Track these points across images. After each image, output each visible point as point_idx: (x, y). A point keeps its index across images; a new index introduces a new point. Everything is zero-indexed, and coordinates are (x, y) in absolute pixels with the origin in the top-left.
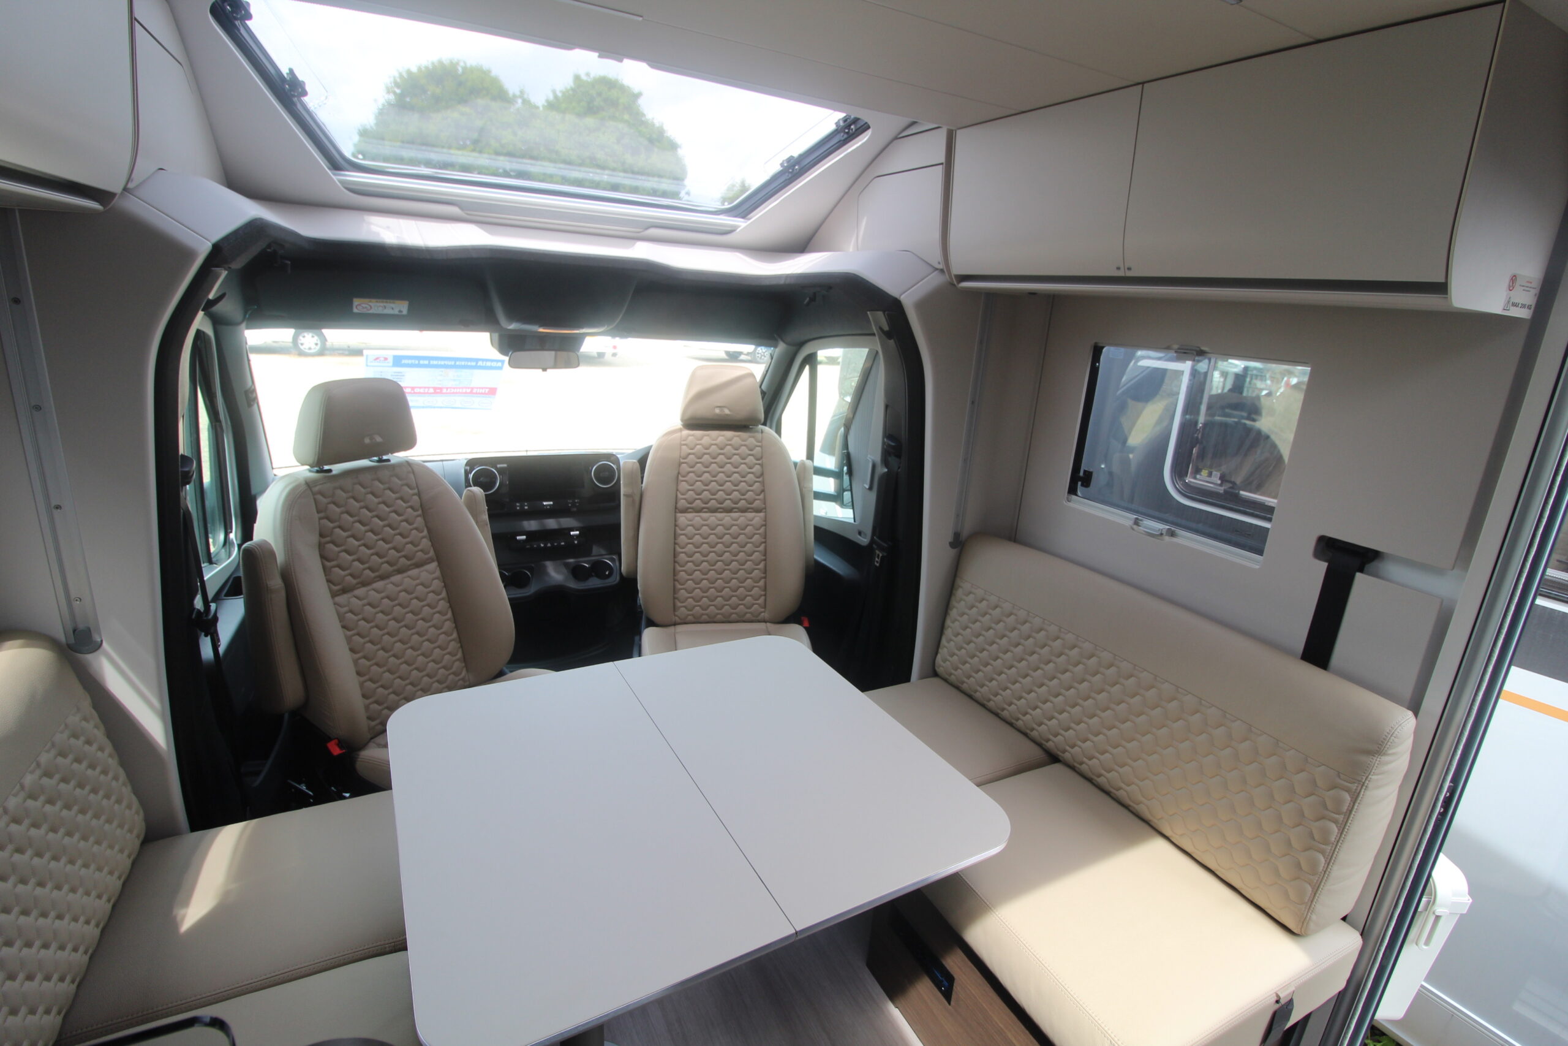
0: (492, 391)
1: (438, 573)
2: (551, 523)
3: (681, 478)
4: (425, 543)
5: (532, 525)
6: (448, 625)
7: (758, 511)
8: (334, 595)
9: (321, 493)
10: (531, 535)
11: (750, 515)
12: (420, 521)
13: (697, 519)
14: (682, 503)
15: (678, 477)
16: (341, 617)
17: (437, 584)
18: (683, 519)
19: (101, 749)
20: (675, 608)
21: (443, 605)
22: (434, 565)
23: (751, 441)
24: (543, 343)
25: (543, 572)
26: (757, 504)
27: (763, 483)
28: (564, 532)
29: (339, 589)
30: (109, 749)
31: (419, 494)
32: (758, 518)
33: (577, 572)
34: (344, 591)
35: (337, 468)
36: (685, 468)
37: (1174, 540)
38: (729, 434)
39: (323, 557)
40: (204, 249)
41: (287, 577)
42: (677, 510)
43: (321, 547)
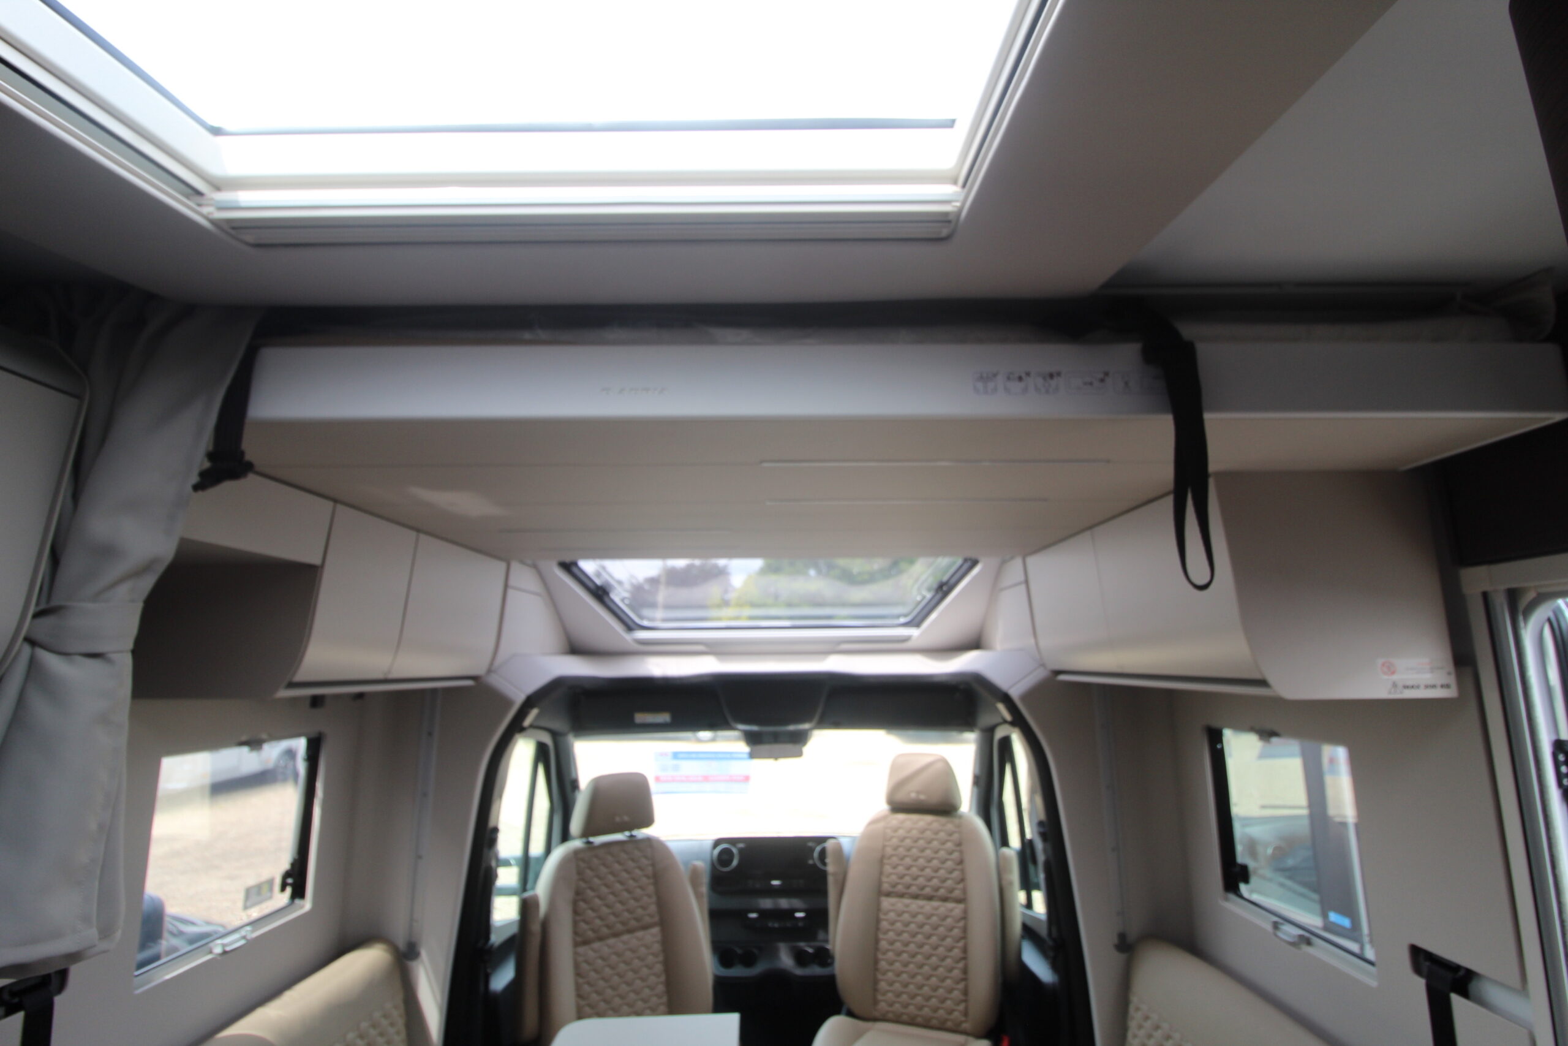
0: (747, 779)
1: (659, 938)
2: (784, 903)
3: (885, 861)
4: (653, 908)
5: (767, 903)
6: (661, 988)
7: (959, 901)
8: (576, 944)
9: (583, 860)
10: (764, 914)
11: (950, 905)
12: (651, 889)
13: (900, 904)
14: (886, 887)
15: (881, 861)
16: (577, 965)
17: (657, 947)
18: (886, 903)
19: (398, 1033)
20: (876, 1002)
21: (659, 968)
22: (656, 930)
23: (950, 827)
24: (776, 738)
25: (774, 954)
26: (957, 893)
27: (963, 871)
28: (790, 912)
29: (580, 940)
30: (403, 1035)
31: (653, 865)
32: (958, 909)
33: (801, 958)
34: (586, 942)
35: (599, 840)
36: (889, 851)
37: (1309, 950)
38: (929, 818)
39: (576, 912)
40: (519, 698)
41: (545, 925)
42: (881, 893)
43: (575, 903)
